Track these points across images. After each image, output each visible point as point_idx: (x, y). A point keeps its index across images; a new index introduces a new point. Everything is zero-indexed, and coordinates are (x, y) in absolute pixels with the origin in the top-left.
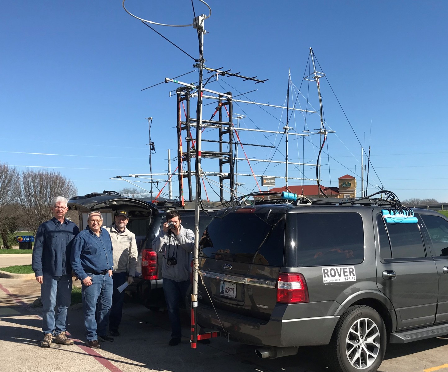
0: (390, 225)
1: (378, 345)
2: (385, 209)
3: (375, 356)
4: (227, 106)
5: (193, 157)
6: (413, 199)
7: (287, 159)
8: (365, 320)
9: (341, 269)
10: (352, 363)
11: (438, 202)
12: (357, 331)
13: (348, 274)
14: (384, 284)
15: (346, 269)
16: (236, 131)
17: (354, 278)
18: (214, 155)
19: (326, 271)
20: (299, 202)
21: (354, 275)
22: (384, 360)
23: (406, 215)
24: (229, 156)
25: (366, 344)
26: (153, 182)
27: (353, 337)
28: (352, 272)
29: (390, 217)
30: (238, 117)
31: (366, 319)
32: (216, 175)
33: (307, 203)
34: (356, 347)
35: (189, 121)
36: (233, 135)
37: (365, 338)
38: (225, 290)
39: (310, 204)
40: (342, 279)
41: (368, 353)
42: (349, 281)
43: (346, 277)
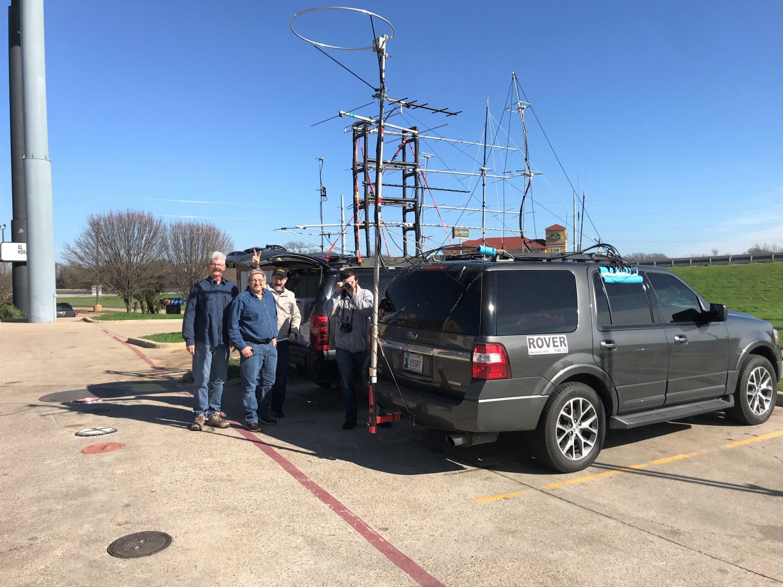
0: (609, 285)
1: (595, 431)
2: (603, 266)
3: (592, 444)
4: (413, 144)
5: (371, 204)
6: (636, 253)
7: (483, 206)
8: (579, 400)
9: (549, 338)
10: (564, 452)
11: (667, 257)
12: (569, 413)
13: (558, 344)
14: (602, 356)
15: (556, 338)
16: (422, 173)
17: (565, 350)
18: (396, 201)
19: (531, 341)
20: (498, 257)
21: (565, 346)
22: (603, 448)
23: (629, 273)
24: (414, 203)
25: (581, 429)
26: (325, 235)
27: (565, 421)
28: (564, 342)
29: (609, 275)
30: (425, 157)
31: (581, 399)
32: (398, 226)
33: (507, 259)
34: (569, 433)
35: (367, 161)
36: (419, 178)
37: (580, 422)
38: (409, 363)
39: (512, 260)
40: (552, 351)
41: (583, 440)
42: (559, 352)
43: (556, 348)
